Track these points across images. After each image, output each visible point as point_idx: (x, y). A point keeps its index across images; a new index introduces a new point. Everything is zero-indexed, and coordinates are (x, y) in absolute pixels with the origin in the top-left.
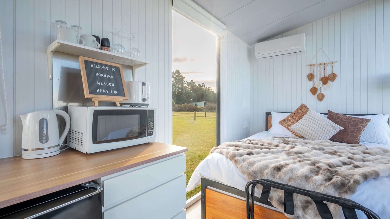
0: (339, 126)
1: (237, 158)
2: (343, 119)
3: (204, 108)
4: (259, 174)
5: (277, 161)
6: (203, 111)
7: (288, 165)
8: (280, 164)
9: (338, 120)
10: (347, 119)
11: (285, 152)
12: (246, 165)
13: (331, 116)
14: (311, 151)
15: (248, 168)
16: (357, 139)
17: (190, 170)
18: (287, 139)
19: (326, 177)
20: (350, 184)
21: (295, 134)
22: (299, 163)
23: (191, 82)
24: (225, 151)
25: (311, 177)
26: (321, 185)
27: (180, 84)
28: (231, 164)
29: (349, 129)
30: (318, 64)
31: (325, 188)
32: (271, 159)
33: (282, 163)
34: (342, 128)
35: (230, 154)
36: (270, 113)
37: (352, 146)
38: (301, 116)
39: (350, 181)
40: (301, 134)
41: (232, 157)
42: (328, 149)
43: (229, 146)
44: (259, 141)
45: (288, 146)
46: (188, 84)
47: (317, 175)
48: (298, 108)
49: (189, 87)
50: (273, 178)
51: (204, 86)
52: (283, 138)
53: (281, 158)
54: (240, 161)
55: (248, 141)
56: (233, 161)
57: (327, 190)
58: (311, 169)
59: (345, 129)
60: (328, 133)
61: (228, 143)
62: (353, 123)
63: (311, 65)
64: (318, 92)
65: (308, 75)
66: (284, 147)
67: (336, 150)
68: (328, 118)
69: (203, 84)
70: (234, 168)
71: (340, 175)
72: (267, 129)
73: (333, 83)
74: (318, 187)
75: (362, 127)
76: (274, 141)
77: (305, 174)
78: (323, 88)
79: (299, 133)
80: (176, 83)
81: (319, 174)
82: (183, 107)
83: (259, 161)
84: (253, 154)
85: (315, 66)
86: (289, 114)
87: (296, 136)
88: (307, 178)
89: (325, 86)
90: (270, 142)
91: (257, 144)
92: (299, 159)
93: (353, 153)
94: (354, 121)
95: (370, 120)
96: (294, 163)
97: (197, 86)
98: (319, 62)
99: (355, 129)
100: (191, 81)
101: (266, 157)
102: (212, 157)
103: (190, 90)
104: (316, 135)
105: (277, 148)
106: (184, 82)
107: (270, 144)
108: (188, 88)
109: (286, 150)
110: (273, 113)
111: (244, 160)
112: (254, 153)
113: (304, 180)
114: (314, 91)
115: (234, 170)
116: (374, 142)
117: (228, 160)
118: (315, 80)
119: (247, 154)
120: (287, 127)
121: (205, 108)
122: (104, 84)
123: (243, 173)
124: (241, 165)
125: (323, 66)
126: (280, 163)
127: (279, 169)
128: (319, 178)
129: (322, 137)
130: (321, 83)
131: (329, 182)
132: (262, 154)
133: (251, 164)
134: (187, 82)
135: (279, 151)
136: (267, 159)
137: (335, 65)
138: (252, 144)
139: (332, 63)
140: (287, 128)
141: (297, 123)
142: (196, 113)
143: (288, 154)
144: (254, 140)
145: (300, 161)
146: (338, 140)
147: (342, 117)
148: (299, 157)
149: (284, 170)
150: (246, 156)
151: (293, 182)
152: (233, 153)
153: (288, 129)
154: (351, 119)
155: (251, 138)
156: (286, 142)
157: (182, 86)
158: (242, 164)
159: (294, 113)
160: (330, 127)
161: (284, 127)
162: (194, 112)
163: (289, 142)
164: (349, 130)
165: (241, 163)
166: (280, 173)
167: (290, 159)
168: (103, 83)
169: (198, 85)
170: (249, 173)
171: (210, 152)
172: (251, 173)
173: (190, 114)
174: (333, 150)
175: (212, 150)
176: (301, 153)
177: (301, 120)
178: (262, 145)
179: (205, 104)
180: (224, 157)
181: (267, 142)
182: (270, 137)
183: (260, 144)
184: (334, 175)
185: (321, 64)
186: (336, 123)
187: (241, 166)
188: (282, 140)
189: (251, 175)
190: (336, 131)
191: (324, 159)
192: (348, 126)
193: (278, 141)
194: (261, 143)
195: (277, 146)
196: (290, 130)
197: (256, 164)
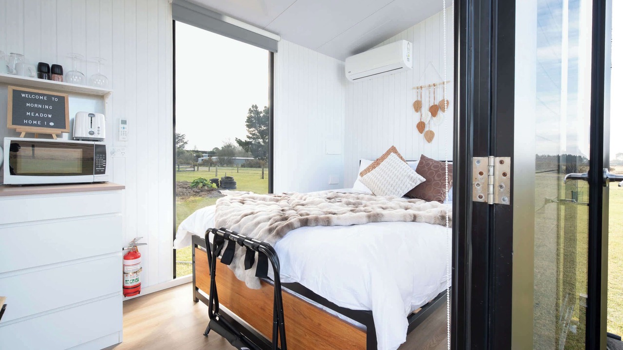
0: (422, 178)
2: (432, 168)
16: (440, 194)
30: (425, 87)
34: (425, 181)
48: (386, 152)
59: (428, 181)
60: (401, 185)
63: (418, 88)
65: (414, 103)
78: (432, 122)
85: (423, 89)
89: (434, 118)
98: (427, 83)
114: (421, 127)
118: (423, 109)
122: (37, 114)
125: (432, 89)
130: (430, 114)
139: (444, 83)
146: (416, 196)
160: (406, 178)
164: (433, 183)
168: (35, 114)
185: (430, 86)
190: (413, 184)
192: (433, 177)
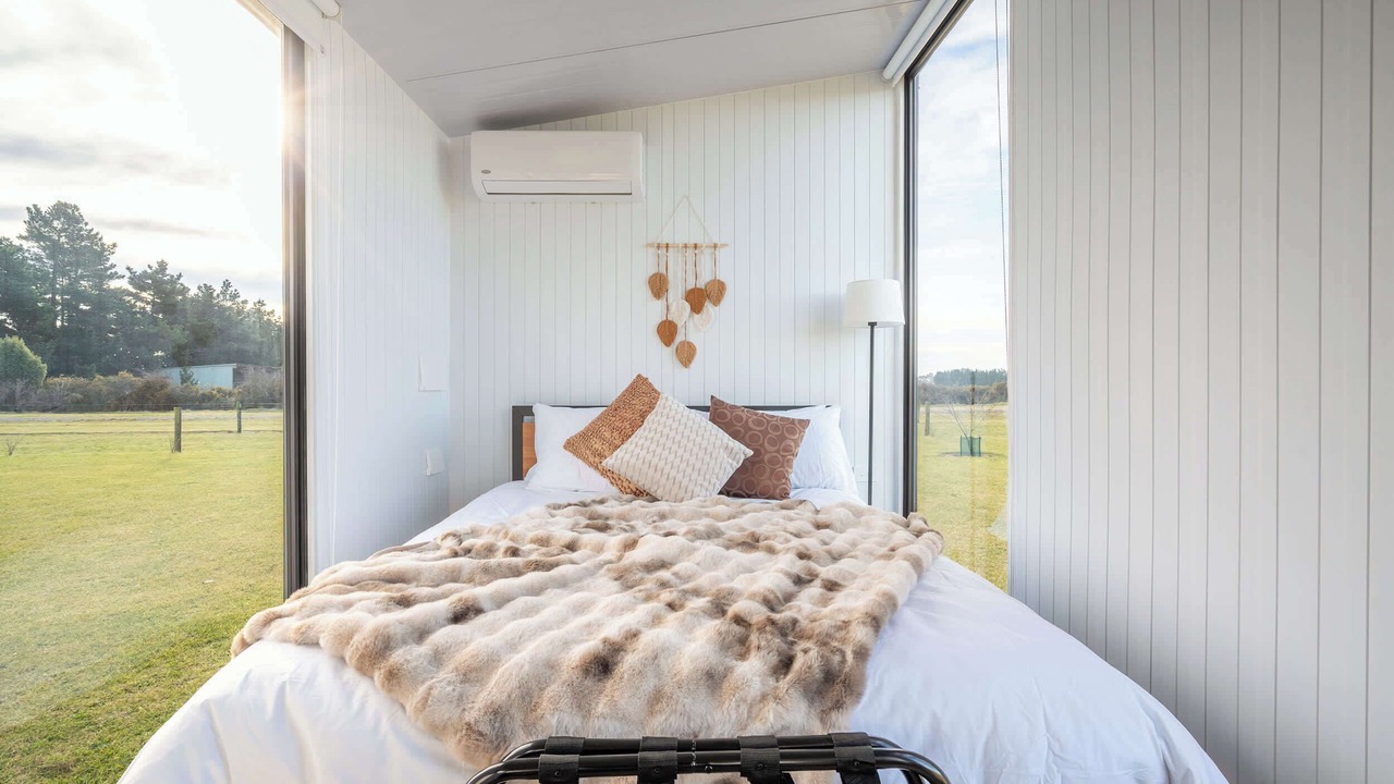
0: (743, 447)
1: (397, 656)
2: (751, 424)
3: (230, 394)
4: (518, 716)
5: (588, 625)
6: (226, 408)
7: (634, 635)
8: (605, 641)
9: (738, 427)
10: (759, 423)
11: (609, 570)
12: (449, 683)
13: (719, 413)
14: (695, 549)
15: (460, 698)
16: (784, 481)
17: (131, 719)
18: (600, 509)
19: (774, 659)
20: (847, 670)
21: (619, 482)
22: (672, 616)
23: (156, 272)
24: (330, 621)
25: (728, 670)
26: (764, 697)
27: (82, 277)
28: (368, 693)
29: (766, 451)
30: (677, 246)
31: (780, 708)
32: (562, 621)
33: (613, 630)
34: (750, 453)
35: (356, 638)
36: (528, 411)
37: (783, 508)
38: (637, 416)
39: (843, 654)
40: (640, 484)
41: (376, 655)
42: (731, 529)
43: (355, 583)
44: (497, 532)
45: (613, 541)
46: (138, 281)
47: (743, 656)
48: (627, 390)
49: (144, 294)
50: (584, 717)
51: (235, 296)
52: (584, 505)
53: (601, 605)
54: (415, 668)
55: (451, 543)
56: (378, 675)
57: (785, 715)
58: (720, 634)
59: (757, 453)
60: (716, 471)
61: (349, 568)
62: (773, 434)
63: (659, 246)
64: (679, 338)
65: (651, 277)
66: (599, 549)
67: (753, 529)
68: (713, 420)
69: (227, 284)
70: (384, 720)
71: (809, 638)
72: (518, 474)
73: (717, 308)
74: (755, 710)
75: (792, 444)
76: (552, 524)
77: (703, 665)
78: (690, 325)
79: (635, 479)
80: (54, 267)
81: (748, 651)
82: (104, 388)
83: (513, 646)
84: (479, 611)
85: (671, 250)
86: (597, 412)
87: (623, 490)
88: (713, 679)
89: (696, 316)
90: (541, 533)
91: (490, 550)
92: (666, 596)
93: (794, 532)
94: (776, 428)
95: (807, 422)
96: (656, 620)
97: (193, 291)
98: (681, 239)
99: (778, 451)
100: (155, 266)
101: (537, 612)
102: (247, 676)
103: (149, 308)
104: (685, 482)
105: (575, 556)
106: (113, 266)
107: (543, 542)
108: (142, 300)
109: (610, 562)
110: (538, 410)
111: (438, 658)
112: (485, 605)
113: (703, 693)
114: (667, 331)
115: (385, 726)
116: (817, 487)
117: (350, 674)
118: (671, 294)
119: (450, 615)
120: (591, 459)
121: (236, 391)
123: (437, 730)
124: (422, 689)
126: (602, 635)
127: (602, 665)
128: (752, 670)
129: (701, 485)
130: (687, 307)
131: (786, 674)
132: (521, 602)
133: (473, 674)
134: (128, 268)
135: (586, 569)
136: (545, 627)
137: (721, 253)
138: (468, 551)
139: (715, 246)
140: (591, 465)
141: (624, 446)
142: (187, 414)
143: (624, 579)
144: (474, 533)
145: (671, 606)
146: (741, 492)
147: (748, 418)
148: (664, 585)
149: (628, 662)
150: (445, 634)
151: (664, 717)
152: (376, 629)
153: (597, 468)
154: (768, 422)
155: (457, 521)
156: (600, 522)
157: (99, 286)
158: (428, 683)
159: (615, 409)
160: (721, 451)
161: (580, 461)
162: (172, 415)
163: (607, 519)
164: (766, 457)
165: (423, 682)
166: (609, 684)
167: (635, 604)
169: (199, 288)
170: (469, 724)
171: (236, 639)
172: (476, 722)
173: (149, 420)
174: (746, 533)
175: (245, 632)
176: (663, 565)
177: (639, 432)
178: (514, 552)
179: (238, 375)
180: (318, 663)
181: (531, 535)
182: (537, 509)
183: (502, 550)
184: (793, 643)
185: (686, 246)
186: (735, 435)
187: (425, 700)
188: (582, 514)
189: (481, 734)
190: (735, 464)
191: (742, 576)
192: (762, 445)
193: (571, 521)
194: (511, 544)
195: (571, 547)
196: (605, 473)
197: (501, 670)
